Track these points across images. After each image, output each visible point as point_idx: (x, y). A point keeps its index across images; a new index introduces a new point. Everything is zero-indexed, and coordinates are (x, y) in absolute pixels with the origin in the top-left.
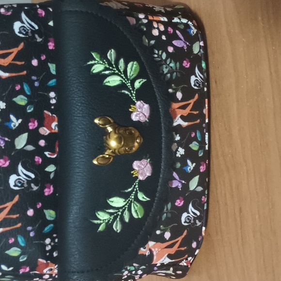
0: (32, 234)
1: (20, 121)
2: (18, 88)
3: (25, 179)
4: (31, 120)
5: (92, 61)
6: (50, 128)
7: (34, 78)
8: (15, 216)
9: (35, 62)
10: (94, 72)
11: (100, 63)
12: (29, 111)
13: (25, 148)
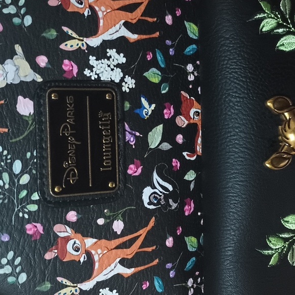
0: (172, 274)
1: (153, 106)
2: (149, 57)
3: (161, 192)
4: (167, 104)
5: (260, 14)
6: (188, 117)
7: (168, 42)
8: (150, 249)
9: (169, 20)
10: (264, 30)
11: (271, 17)
12: (163, 92)
13: (160, 147)
